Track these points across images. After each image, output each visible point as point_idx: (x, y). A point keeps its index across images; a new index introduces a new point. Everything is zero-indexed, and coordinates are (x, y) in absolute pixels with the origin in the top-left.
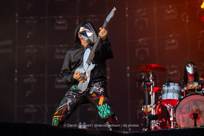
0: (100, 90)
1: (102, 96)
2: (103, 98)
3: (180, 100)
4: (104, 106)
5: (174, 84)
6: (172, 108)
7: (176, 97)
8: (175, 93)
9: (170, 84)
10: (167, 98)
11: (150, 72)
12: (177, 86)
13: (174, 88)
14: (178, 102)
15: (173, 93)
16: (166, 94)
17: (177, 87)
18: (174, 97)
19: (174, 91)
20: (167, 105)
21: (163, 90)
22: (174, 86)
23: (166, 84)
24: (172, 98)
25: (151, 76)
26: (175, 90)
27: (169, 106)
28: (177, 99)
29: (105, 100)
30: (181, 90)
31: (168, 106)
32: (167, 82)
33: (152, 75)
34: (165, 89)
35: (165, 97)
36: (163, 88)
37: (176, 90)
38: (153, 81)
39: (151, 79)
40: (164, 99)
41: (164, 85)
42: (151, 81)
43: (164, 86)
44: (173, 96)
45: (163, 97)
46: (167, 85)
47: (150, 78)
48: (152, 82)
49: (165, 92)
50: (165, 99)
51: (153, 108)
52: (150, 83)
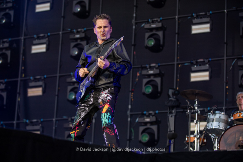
0: (108, 97)
1: (108, 104)
2: (108, 106)
3: (226, 130)
4: (106, 114)
5: (220, 113)
6: (217, 138)
7: (222, 127)
8: (220, 123)
9: (216, 113)
10: (212, 128)
11: (195, 99)
12: (224, 114)
13: (220, 117)
14: (224, 132)
15: (219, 123)
16: (211, 123)
17: (224, 116)
18: (219, 127)
19: (219, 120)
20: (212, 135)
21: (208, 119)
22: (220, 115)
23: (211, 112)
24: (217, 128)
25: (196, 103)
26: (221, 119)
27: (214, 136)
28: (223, 129)
29: (109, 109)
30: (228, 119)
31: (212, 137)
32: (212, 110)
33: (198, 102)
34: (210, 118)
35: (210, 126)
36: (209, 117)
37: (223, 119)
38: (198, 108)
39: (197, 106)
40: (208, 128)
41: (210, 113)
42: (196, 108)
43: (210, 115)
44: (219, 125)
45: (208, 126)
46: (213, 113)
47: (195, 105)
48: (197, 110)
49: (210, 120)
50: (210, 128)
51: (197, 138)
52: (194, 111)
